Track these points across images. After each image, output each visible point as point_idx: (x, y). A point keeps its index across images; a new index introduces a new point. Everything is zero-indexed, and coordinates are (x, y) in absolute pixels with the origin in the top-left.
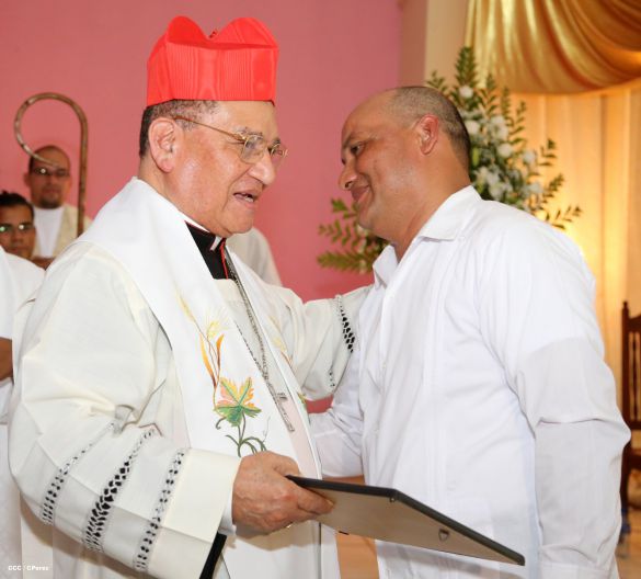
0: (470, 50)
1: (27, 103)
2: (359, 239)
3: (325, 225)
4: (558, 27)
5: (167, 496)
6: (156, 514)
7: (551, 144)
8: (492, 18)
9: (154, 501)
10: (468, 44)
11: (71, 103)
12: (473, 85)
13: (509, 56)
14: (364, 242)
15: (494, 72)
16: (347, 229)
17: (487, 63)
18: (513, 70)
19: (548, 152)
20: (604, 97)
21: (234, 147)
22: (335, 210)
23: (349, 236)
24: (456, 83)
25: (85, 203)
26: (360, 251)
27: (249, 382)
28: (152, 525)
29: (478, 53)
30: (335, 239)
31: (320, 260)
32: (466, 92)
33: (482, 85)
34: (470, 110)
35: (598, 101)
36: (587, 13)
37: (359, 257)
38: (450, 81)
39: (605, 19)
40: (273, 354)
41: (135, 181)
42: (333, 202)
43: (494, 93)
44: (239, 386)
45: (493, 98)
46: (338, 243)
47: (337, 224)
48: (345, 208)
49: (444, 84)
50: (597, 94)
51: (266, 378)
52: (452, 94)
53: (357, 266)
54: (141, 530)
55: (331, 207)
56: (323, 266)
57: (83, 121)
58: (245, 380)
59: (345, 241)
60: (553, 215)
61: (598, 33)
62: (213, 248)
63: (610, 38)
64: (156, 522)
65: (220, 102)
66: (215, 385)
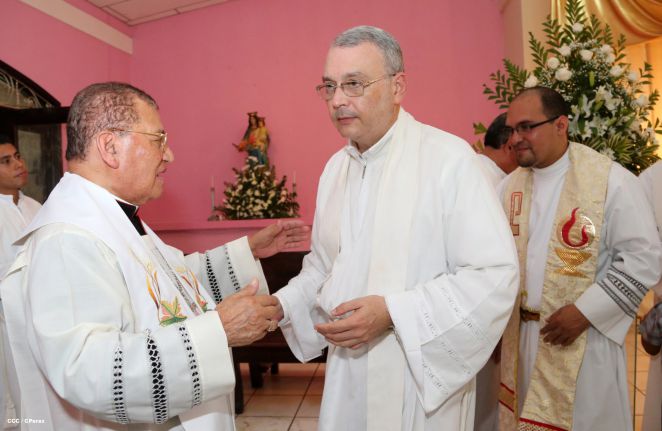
7: (648, 67)
12: (582, 22)
19: (645, 73)
20: (647, 46)
21: (155, 143)
22: (476, 133)
24: (568, 22)
27: (177, 301)
32: (578, 28)
33: (588, 22)
34: (582, 41)
38: (563, 22)
42: (475, 126)
44: (172, 305)
45: (599, 32)
47: (479, 144)
49: (557, 24)
52: (565, 31)
55: (474, 130)
60: (653, 123)
66: (158, 307)
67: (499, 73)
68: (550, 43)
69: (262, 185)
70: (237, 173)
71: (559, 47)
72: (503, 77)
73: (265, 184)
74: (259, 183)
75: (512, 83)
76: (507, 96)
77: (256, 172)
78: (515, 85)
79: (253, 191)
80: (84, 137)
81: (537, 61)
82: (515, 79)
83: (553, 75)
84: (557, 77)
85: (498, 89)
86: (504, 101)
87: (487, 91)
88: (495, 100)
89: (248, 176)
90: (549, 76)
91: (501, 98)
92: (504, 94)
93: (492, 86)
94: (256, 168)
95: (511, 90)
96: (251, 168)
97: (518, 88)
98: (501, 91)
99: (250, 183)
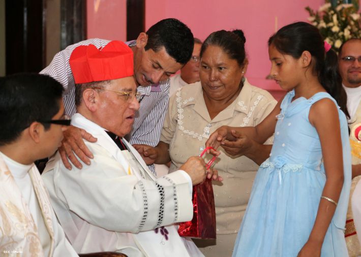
21: (122, 97)
62: (116, 138)
69: (347, 33)
70: (311, 14)
73: (351, 31)
74: (342, 29)
77: (339, 14)
79: (333, 41)
89: (327, 20)
94: (339, 8)
96: (332, 8)
99: (329, 29)
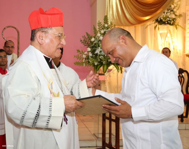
0: (107, 16)
1: (5, 28)
2: (83, 58)
3: (76, 56)
4: (125, 11)
5: (51, 109)
6: (50, 114)
8: (111, 9)
9: (48, 111)
10: (106, 15)
11: (15, 28)
12: (107, 24)
13: (115, 18)
14: (84, 59)
15: (112, 21)
16: (81, 56)
17: (110, 19)
18: (116, 21)
20: (135, 27)
21: (58, 38)
22: (78, 52)
23: (81, 58)
24: (104, 23)
25: (19, 51)
26: (84, 61)
27: (59, 93)
28: (49, 117)
29: (108, 17)
30: (78, 59)
31: (75, 64)
32: (106, 25)
33: (109, 24)
34: (107, 29)
35: (134, 28)
36: (131, 8)
37: (84, 63)
38: (103, 23)
39: (135, 10)
40: (64, 86)
41: (30, 46)
42: (77, 50)
43: (112, 26)
44: (56, 94)
45: (112, 27)
46: (79, 60)
47: (78, 55)
48: (80, 52)
49: (101, 24)
50: (134, 26)
51: (62, 92)
52: (103, 26)
53: (83, 65)
54: (46, 118)
55: (77, 51)
56: (75, 65)
57: (18, 32)
58: (58, 92)
59: (80, 59)
61: (134, 13)
62: (50, 61)
63: (136, 14)
64: (50, 116)
65: (53, 27)
66: (51, 94)
67: (84, 36)
68: (99, 29)
71: (101, 30)
72: (86, 37)
75: (88, 39)
76: (87, 43)
78: (89, 40)
80: (34, 33)
81: (95, 34)
82: (89, 38)
83: (99, 38)
84: (100, 39)
85: (84, 40)
86: (86, 44)
87: (81, 41)
88: (83, 43)
90: (98, 38)
91: (85, 43)
92: (86, 42)
93: (83, 39)
95: (88, 41)
97: (90, 41)
98: (85, 41)
